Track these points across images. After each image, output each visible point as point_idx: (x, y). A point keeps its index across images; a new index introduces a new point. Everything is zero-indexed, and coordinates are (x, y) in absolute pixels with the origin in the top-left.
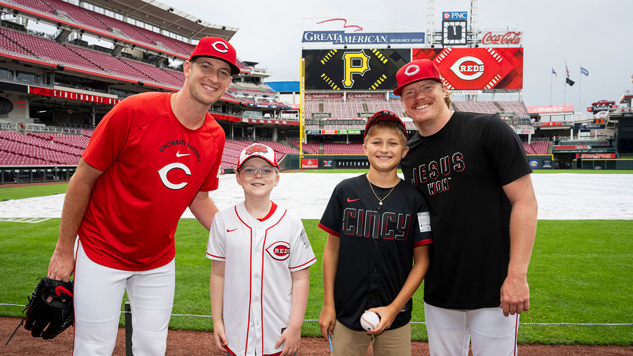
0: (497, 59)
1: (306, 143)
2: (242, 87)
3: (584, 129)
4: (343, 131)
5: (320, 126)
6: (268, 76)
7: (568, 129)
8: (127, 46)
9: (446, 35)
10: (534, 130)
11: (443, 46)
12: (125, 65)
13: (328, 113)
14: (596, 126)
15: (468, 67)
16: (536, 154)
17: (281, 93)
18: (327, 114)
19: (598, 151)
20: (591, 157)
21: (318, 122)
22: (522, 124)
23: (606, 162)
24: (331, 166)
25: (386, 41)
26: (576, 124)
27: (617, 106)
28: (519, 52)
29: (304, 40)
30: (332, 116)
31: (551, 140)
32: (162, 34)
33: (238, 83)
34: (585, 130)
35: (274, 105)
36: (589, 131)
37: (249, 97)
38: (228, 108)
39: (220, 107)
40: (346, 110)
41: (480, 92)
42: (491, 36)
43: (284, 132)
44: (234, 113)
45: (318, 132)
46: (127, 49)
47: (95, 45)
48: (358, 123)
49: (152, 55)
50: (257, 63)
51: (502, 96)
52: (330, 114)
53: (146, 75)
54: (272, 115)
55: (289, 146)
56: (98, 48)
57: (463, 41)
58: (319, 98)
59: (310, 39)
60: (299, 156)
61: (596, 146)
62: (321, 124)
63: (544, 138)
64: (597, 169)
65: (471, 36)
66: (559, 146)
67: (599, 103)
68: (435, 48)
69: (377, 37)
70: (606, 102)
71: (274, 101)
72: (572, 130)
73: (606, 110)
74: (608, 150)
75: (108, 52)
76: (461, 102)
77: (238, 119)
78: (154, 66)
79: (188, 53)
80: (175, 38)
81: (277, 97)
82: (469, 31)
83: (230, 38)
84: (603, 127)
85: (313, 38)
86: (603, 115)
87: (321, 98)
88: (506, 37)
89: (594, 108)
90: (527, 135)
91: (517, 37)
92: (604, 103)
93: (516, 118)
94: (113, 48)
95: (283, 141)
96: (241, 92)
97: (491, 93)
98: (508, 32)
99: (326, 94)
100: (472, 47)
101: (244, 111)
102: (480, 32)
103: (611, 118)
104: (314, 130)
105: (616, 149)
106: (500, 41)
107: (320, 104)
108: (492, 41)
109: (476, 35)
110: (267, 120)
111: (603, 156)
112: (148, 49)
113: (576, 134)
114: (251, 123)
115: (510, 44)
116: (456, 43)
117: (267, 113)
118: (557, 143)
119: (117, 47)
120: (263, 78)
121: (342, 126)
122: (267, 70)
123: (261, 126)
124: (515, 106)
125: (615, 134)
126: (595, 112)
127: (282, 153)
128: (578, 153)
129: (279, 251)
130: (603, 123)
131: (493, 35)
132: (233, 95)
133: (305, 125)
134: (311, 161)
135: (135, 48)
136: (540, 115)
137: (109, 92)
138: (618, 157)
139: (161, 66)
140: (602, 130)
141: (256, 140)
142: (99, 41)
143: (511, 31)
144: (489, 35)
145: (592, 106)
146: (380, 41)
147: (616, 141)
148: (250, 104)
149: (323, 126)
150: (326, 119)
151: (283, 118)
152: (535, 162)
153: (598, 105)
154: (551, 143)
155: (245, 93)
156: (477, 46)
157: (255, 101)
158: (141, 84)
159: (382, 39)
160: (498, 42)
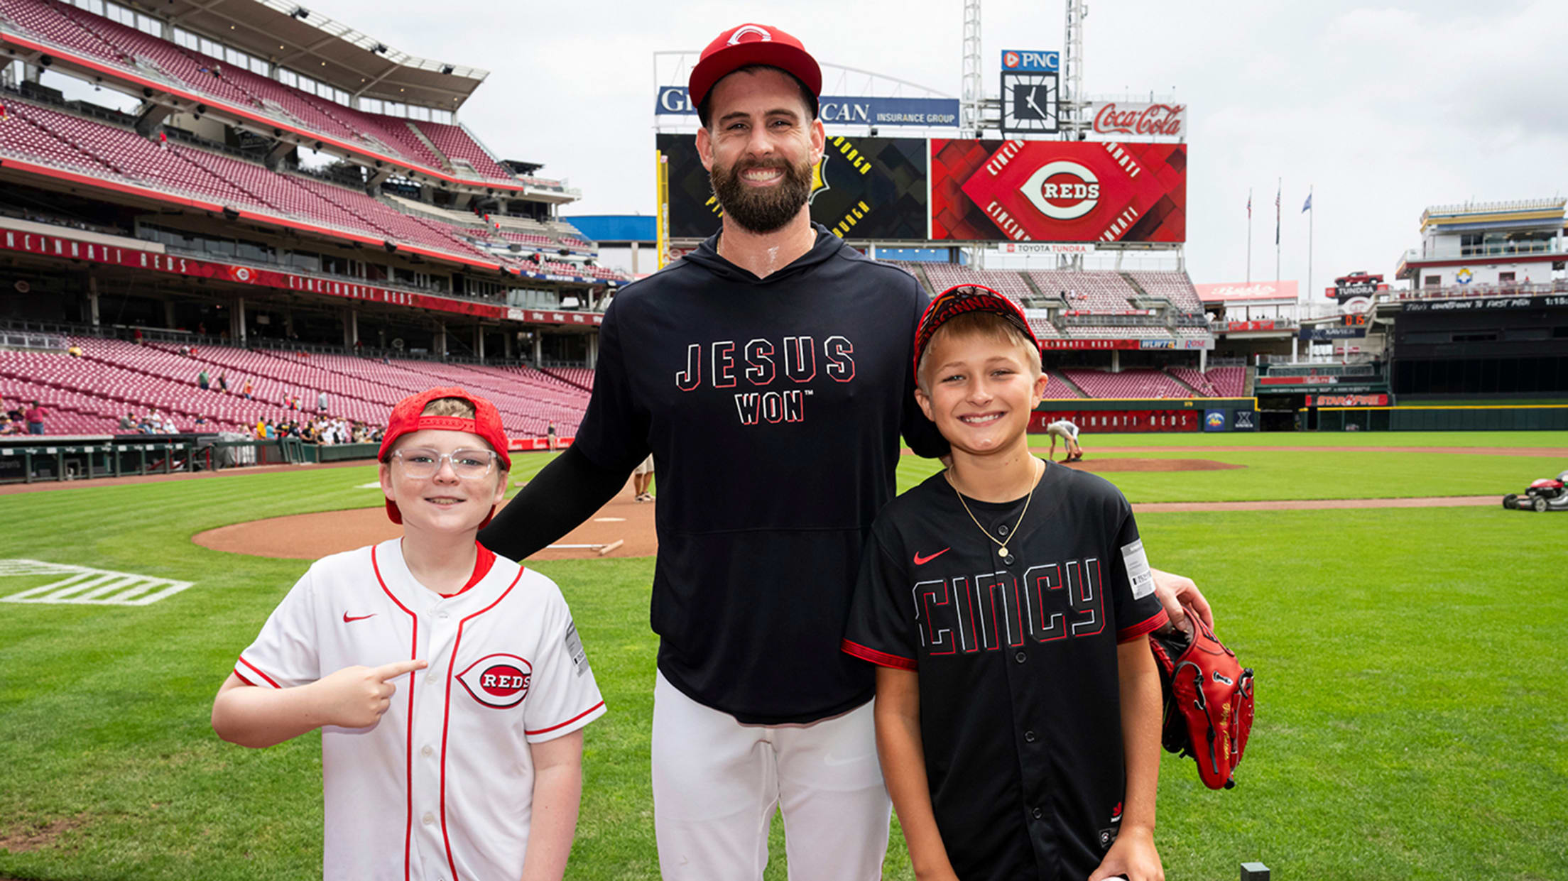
0: (1128, 169)
2: (503, 228)
3: (1320, 339)
6: (570, 200)
7: (1286, 338)
8: (179, 107)
9: (1010, 108)
10: (1213, 341)
11: (1003, 133)
12: (180, 160)
14: (1345, 332)
15: (1063, 186)
16: (1220, 396)
17: (601, 245)
19: (1351, 389)
20: (1337, 404)
22: (1187, 327)
23: (1369, 415)
25: (868, 117)
26: (1303, 326)
27: (1388, 286)
28: (1178, 154)
29: (660, 110)
31: (1251, 363)
32: (275, 78)
33: (492, 217)
34: (1324, 339)
35: (588, 275)
36: (1330, 342)
37: (523, 253)
38: (468, 282)
39: (447, 279)
41: (1090, 247)
42: (1114, 112)
44: (486, 296)
46: (176, 116)
47: (82, 103)
49: (253, 135)
50: (540, 166)
51: (1140, 259)
53: (243, 191)
54: (584, 302)
56: (94, 111)
57: (1050, 123)
59: (676, 106)
61: (1350, 378)
63: (1234, 360)
64: (1350, 431)
65: (1068, 112)
66: (1268, 376)
67: (1349, 278)
68: (984, 138)
69: (845, 107)
70: (1364, 275)
71: (589, 265)
72: (1295, 341)
73: (1367, 295)
74: (1372, 387)
76: (1048, 273)
77: (497, 312)
78: (261, 166)
79: (353, 134)
80: (313, 92)
81: (596, 255)
82: (1064, 100)
83: (465, 99)
84: (1360, 333)
85: (685, 105)
86: (1359, 305)
88: (1148, 117)
89: (1341, 290)
90: (1198, 353)
91: (1172, 119)
92: (1360, 279)
93: (1174, 312)
94: (140, 113)
96: (501, 241)
97: (1116, 252)
98: (1152, 104)
100: (1071, 140)
101: (511, 290)
102: (1090, 103)
103: (1380, 314)
105: (1388, 383)
106: (1135, 126)
108: (1116, 124)
109: (1081, 110)
110: (573, 314)
111: (1363, 400)
112: (241, 119)
113: (1303, 346)
114: (529, 320)
115: (1157, 133)
116: (1034, 127)
117: (569, 296)
118: (1263, 370)
119: (149, 109)
120: (557, 205)
122: (566, 183)
123: (556, 330)
124: (1169, 282)
125: (1387, 350)
126: (1343, 300)
128: (1310, 393)
129: (498, 681)
130: (1362, 326)
131: (1118, 111)
132: (480, 246)
135: (206, 115)
136: (1225, 304)
137: (138, 235)
138: (1394, 401)
139: (281, 166)
140: (1358, 342)
141: (543, 364)
142: (98, 89)
143: (1159, 103)
144: (1109, 110)
145: (1337, 286)
146: (851, 116)
147: (1389, 367)
148: (528, 273)
152: (1217, 415)
153: (1348, 284)
154: (1250, 371)
155: (511, 242)
156: (1082, 137)
157: (538, 264)
158: (231, 215)
159: (857, 112)
160: (1129, 129)
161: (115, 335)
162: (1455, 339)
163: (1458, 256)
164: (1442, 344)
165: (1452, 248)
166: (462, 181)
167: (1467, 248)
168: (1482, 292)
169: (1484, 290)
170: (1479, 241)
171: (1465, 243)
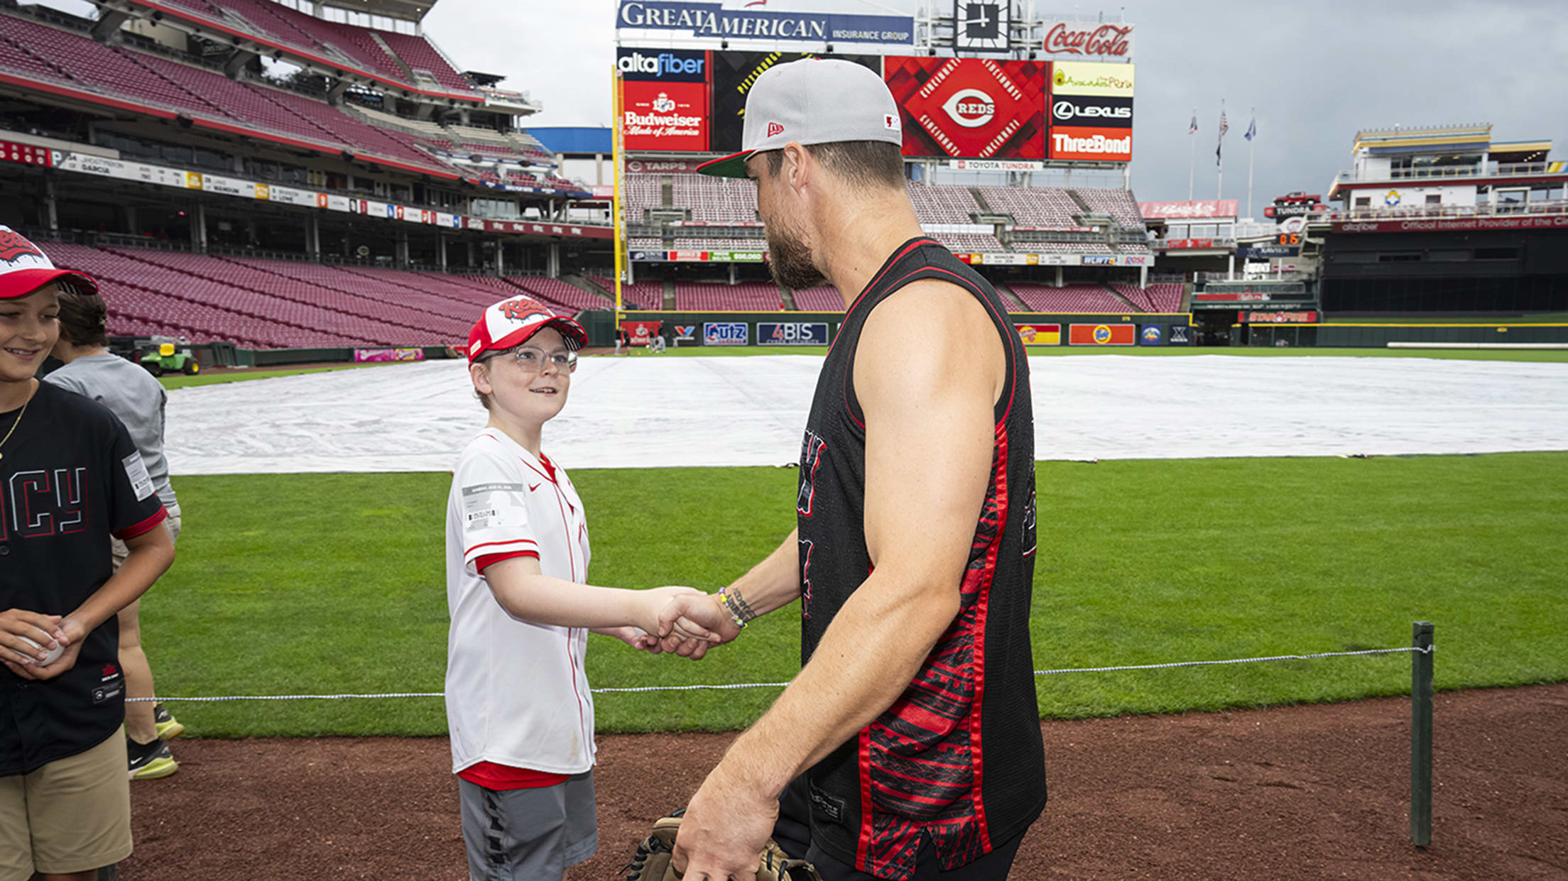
1: (631, 282)
2: (465, 139)
3: (1256, 257)
4: (721, 253)
5: (665, 240)
6: (532, 112)
7: (1224, 256)
8: (136, 13)
9: (962, 27)
10: (1153, 258)
11: (956, 51)
12: (136, 66)
13: (684, 208)
14: (1279, 251)
16: (1157, 311)
17: (567, 157)
18: (681, 211)
19: (1282, 306)
20: (1268, 320)
21: (660, 231)
22: (1128, 243)
23: (1297, 331)
24: (692, 338)
25: (824, 34)
26: (1240, 245)
27: (1324, 207)
29: (621, 24)
30: (694, 217)
31: (1190, 279)
33: (454, 128)
34: (1260, 258)
35: (548, 187)
36: (1267, 261)
37: (483, 164)
38: (429, 191)
39: (406, 188)
40: (728, 202)
41: (1038, 166)
42: (1064, 32)
43: (576, 255)
44: (446, 205)
45: (661, 255)
46: (137, 22)
47: (40, 7)
48: (757, 236)
49: (213, 44)
50: (502, 78)
51: (1087, 177)
52: (688, 212)
53: (199, 98)
54: (545, 213)
55: (589, 289)
56: (48, 15)
57: (1001, 42)
58: (662, 171)
59: (636, 20)
60: (613, 313)
61: (1280, 295)
62: (668, 236)
63: (1174, 276)
64: (1280, 346)
65: (1019, 31)
66: (1204, 293)
67: (1288, 198)
68: (937, 56)
69: (802, 23)
70: (1302, 196)
71: (549, 176)
72: (1232, 259)
73: (1302, 215)
74: (1302, 304)
75: (80, 28)
76: (996, 189)
77: (456, 221)
78: (222, 74)
79: (315, 43)
81: (556, 167)
82: (1015, 19)
83: (428, 9)
84: (1293, 252)
85: (645, 19)
86: (1296, 225)
87: (665, 171)
88: (1097, 37)
89: (1279, 210)
90: (1139, 268)
91: (1121, 39)
92: (1297, 199)
93: (1116, 229)
94: (96, 17)
95: (574, 278)
96: (462, 151)
97: (1063, 170)
98: (1102, 25)
99: (678, 161)
100: (1023, 58)
101: (472, 200)
102: (1041, 23)
103: (1311, 234)
104: (651, 249)
105: (1318, 301)
106: (1084, 46)
107: (664, 187)
108: (1066, 44)
109: (1032, 29)
110: (532, 225)
111: (1293, 317)
112: (199, 26)
113: (1239, 267)
114: (490, 230)
115: (1105, 54)
116: (985, 46)
117: (531, 206)
118: (1200, 287)
119: (106, 15)
120: (519, 117)
121: (719, 242)
122: (528, 95)
123: (517, 240)
124: (1114, 200)
125: (1318, 269)
126: (1280, 219)
127: (572, 307)
128: (1242, 310)
130: (1295, 245)
131: (1068, 32)
132: (441, 157)
133: (629, 238)
134: (645, 326)
135: (163, 21)
136: (1167, 222)
137: (93, 140)
138: (1322, 319)
139: (241, 75)
140: (1292, 260)
141: (504, 273)
143: (1108, 24)
144: (1059, 30)
145: (1275, 205)
146: (807, 33)
147: (1319, 284)
148: (488, 183)
149: (672, 240)
150: (678, 223)
151: (572, 219)
152: (1154, 330)
153: (1286, 204)
154: (1188, 286)
155: (473, 153)
156: (1033, 56)
157: (498, 176)
158: (186, 123)
159: (814, 29)
160: (1078, 49)
161: (73, 240)
162: (1382, 259)
163: (1387, 178)
164: (1369, 264)
165: (1381, 171)
166: (423, 92)
167: (1396, 170)
168: (1408, 214)
169: (1411, 211)
170: (1407, 164)
171: (1394, 166)
